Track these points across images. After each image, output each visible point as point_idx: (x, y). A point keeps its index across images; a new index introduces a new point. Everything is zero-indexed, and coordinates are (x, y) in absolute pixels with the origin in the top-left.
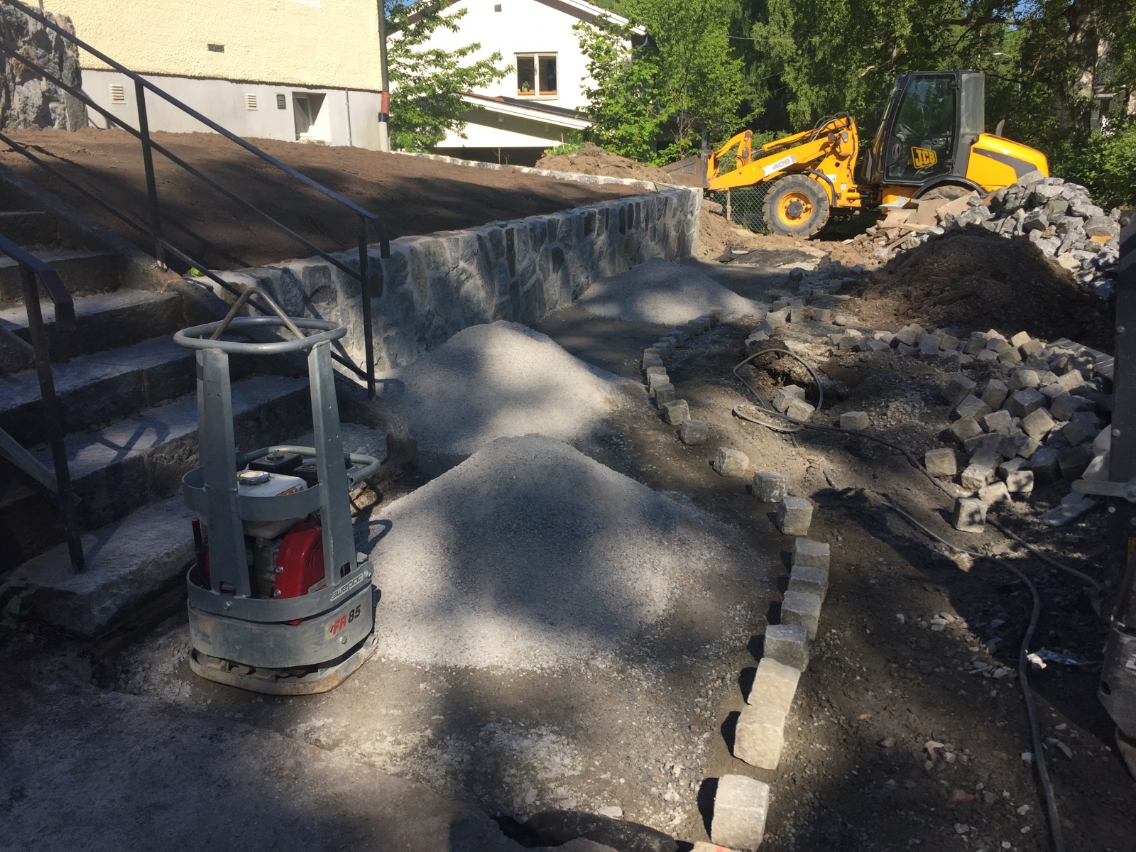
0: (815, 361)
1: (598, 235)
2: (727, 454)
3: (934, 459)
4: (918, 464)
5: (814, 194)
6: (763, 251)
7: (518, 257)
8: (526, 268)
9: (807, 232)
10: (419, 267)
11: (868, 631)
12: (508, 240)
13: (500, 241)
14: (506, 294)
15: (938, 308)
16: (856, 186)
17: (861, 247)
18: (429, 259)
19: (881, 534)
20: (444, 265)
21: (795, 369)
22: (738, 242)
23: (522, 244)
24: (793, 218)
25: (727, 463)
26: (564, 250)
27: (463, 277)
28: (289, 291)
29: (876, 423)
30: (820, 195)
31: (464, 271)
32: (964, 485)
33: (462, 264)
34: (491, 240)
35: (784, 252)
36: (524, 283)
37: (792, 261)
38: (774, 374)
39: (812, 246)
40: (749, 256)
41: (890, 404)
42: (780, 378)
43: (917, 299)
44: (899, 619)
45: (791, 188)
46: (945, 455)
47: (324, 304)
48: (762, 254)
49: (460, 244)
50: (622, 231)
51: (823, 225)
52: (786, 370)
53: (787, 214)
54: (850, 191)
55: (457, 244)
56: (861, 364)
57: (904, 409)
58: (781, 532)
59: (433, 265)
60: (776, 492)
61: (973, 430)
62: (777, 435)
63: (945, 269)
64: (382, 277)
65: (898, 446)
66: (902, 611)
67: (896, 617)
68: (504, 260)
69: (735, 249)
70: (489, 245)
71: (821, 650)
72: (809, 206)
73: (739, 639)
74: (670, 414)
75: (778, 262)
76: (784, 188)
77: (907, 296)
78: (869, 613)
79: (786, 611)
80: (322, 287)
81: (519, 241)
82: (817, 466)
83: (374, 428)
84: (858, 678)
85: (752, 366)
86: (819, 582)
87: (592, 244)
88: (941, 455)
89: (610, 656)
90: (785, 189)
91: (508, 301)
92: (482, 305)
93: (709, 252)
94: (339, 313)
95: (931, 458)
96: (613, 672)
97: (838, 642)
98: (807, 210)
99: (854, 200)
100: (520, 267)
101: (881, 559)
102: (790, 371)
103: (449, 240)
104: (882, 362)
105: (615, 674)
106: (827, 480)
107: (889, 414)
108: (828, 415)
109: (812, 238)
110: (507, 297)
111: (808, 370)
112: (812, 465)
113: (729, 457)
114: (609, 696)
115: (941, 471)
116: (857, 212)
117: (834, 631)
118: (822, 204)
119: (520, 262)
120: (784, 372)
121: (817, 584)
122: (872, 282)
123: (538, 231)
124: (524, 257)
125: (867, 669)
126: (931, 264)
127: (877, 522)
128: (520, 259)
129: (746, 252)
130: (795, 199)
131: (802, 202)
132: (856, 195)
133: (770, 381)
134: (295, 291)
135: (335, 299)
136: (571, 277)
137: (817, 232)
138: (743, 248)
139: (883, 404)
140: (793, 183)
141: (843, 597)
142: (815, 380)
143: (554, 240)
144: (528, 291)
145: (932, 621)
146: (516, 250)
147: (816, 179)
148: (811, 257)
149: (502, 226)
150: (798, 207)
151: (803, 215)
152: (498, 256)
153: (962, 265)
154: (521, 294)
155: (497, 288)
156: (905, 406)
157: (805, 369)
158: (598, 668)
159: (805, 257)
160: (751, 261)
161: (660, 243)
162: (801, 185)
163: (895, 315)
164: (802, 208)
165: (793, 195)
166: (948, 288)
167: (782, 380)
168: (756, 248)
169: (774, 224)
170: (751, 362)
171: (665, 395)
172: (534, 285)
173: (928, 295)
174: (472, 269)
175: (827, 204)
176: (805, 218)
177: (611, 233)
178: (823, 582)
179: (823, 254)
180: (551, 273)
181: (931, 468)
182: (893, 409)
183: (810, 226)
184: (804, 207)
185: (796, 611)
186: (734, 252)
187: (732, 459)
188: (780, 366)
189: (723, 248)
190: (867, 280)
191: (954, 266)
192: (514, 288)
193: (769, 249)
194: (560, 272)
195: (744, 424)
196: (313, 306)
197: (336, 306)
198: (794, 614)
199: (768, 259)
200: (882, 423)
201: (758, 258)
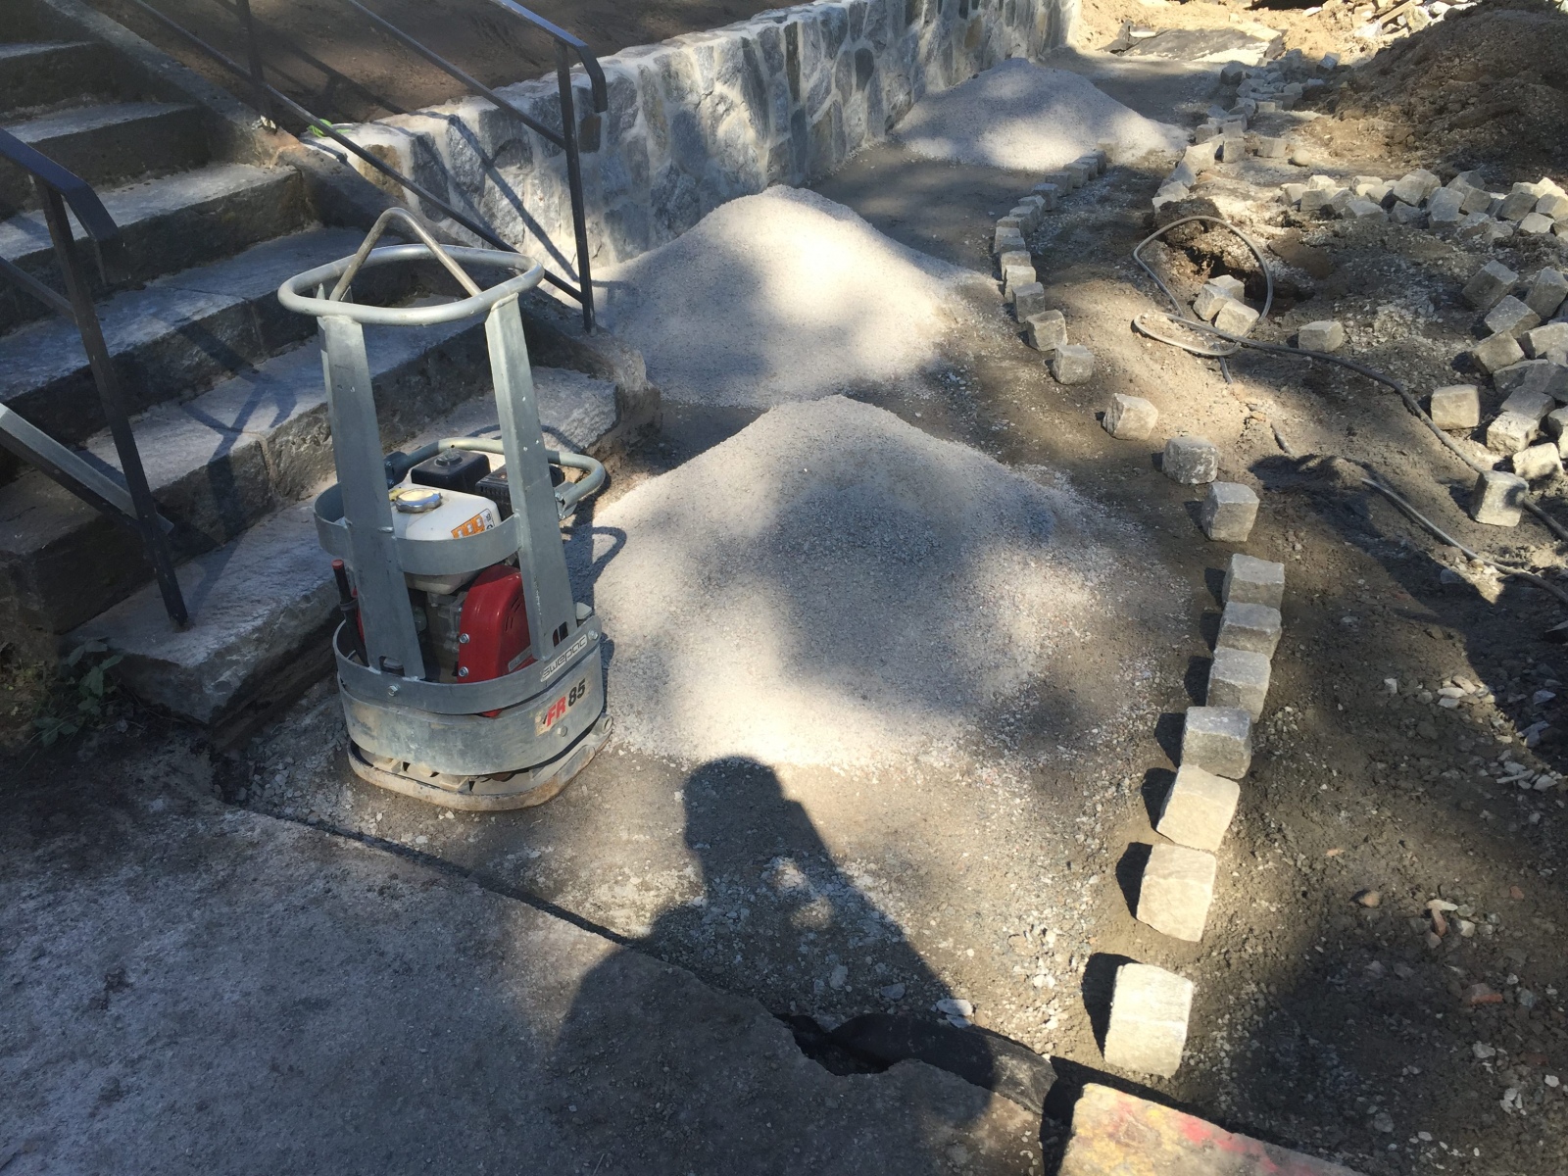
0: (1262, 235)
1: (927, 22)
2: (1126, 405)
3: (1445, 402)
4: (1420, 410)
6: (1180, 31)
7: (804, 69)
8: (816, 86)
10: (654, 98)
11: (1340, 707)
12: (788, 43)
13: (775, 46)
14: (785, 129)
15: (1456, 135)
17: (1333, 21)
18: (669, 84)
19: (1362, 537)
20: (691, 91)
21: (1230, 249)
22: (1141, 17)
23: (810, 47)
25: (1125, 419)
26: (874, 52)
27: (721, 108)
28: (461, 153)
29: (1355, 338)
31: (722, 99)
32: (1489, 445)
33: (720, 88)
34: (763, 45)
35: (1212, 32)
36: (813, 111)
37: (1223, 47)
38: (1196, 257)
39: (1256, 20)
40: (1154, 42)
41: (1379, 308)
42: (1205, 263)
43: (1423, 118)
44: (1389, 687)
46: (1465, 396)
47: (513, 169)
48: (1178, 37)
49: (716, 55)
50: (963, 12)
52: (1217, 251)
55: (711, 56)
56: (1335, 240)
57: (1401, 317)
58: (1207, 536)
59: (675, 93)
60: (1201, 469)
61: (1509, 354)
62: (1199, 361)
63: (1470, 67)
65: (1390, 380)
66: (1397, 673)
67: (1383, 683)
68: (782, 76)
69: (1135, 30)
70: (759, 53)
71: (1268, 740)
73: (1142, 718)
74: (1036, 334)
75: (1201, 50)
77: (1408, 113)
78: (1343, 675)
79: (1218, 681)
80: (509, 141)
81: (805, 43)
82: (1261, 416)
83: (595, 377)
84: (1324, 787)
85: (1162, 244)
86: (1268, 630)
87: (916, 39)
88: (1457, 396)
89: (950, 749)
91: (789, 140)
92: (751, 152)
93: (1096, 36)
94: (537, 182)
95: (1440, 401)
96: (955, 772)
97: (1295, 727)
100: (806, 86)
101: (1361, 582)
102: (1222, 252)
103: (698, 50)
104: (1370, 239)
105: (958, 776)
106: (1277, 439)
107: (1377, 325)
108: (1279, 324)
109: (1255, 7)
110: (788, 135)
111: (1252, 250)
112: (1253, 414)
114: (949, 812)
115: (1455, 421)
117: (1288, 709)
119: (808, 77)
120: (1212, 253)
121: (1265, 633)
122: (1353, 89)
123: (835, 24)
124: (813, 70)
125: (1339, 772)
126: (1450, 59)
127: (1354, 513)
128: (807, 72)
129: (1153, 34)
133: (1191, 267)
134: (469, 152)
135: (529, 161)
136: (884, 94)
138: (1148, 28)
139: (1368, 308)
141: (1302, 647)
142: (1261, 266)
143: (859, 37)
144: (820, 122)
145: (1440, 691)
146: (801, 58)
148: (1253, 39)
149: (779, 20)
152: (774, 70)
153: (1498, 61)
154: (808, 129)
155: (772, 121)
156: (1403, 312)
157: (1246, 249)
158: (933, 768)
159: (1244, 39)
160: (1160, 48)
161: (1022, 28)
163: (1387, 144)
166: (1472, 100)
167: (1208, 266)
168: (1169, 27)
170: (1163, 238)
171: (1030, 301)
172: (828, 113)
173: (1441, 111)
174: (734, 94)
177: (946, 17)
178: (1274, 630)
179: (1274, 34)
180: (853, 92)
181: (1439, 416)
182: (1383, 318)
185: (1233, 682)
186: (1133, 34)
187: (1132, 414)
188: (1208, 243)
189: (1116, 28)
190: (1345, 85)
191: (1486, 62)
192: (798, 120)
193: (1188, 28)
194: (868, 87)
195: (1149, 345)
196: (497, 173)
197: (532, 171)
198: (1229, 685)
199: (1186, 46)
200: (1365, 339)
201: (1170, 45)
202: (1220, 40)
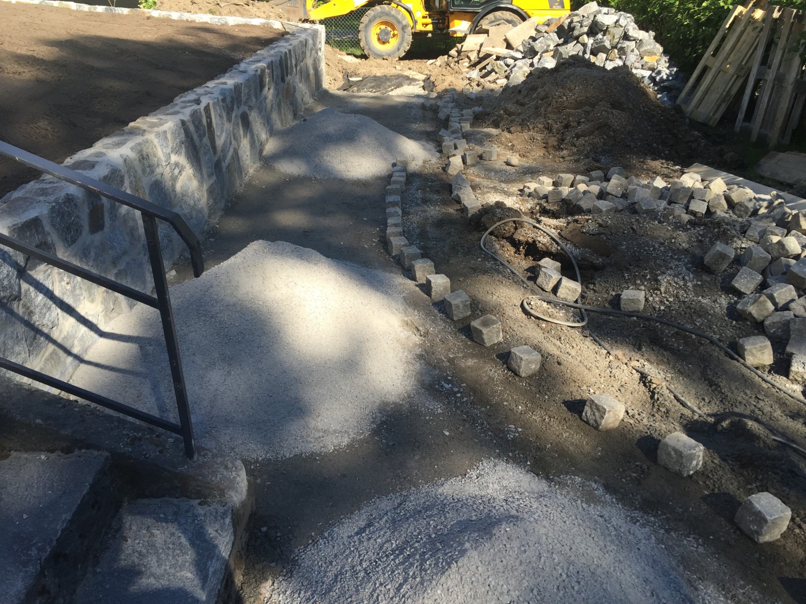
0: (552, 227)
3: (754, 351)
4: (736, 357)
5: (399, 22)
6: (374, 76)
7: (217, 133)
8: (225, 142)
10: (135, 177)
12: (207, 117)
13: (200, 121)
14: (212, 175)
15: (581, 141)
16: (427, 13)
18: (143, 164)
20: (158, 165)
23: (218, 118)
24: (384, 43)
26: (248, 112)
27: (176, 171)
29: (651, 299)
30: (404, 23)
31: (177, 164)
32: (791, 377)
33: (174, 158)
34: (193, 123)
35: (391, 76)
36: (225, 157)
38: (516, 244)
40: (364, 82)
41: (658, 277)
42: (521, 247)
43: (558, 131)
45: (380, 17)
46: (766, 346)
47: (42, 267)
49: (169, 136)
50: (283, 80)
51: (408, 48)
52: (530, 240)
54: (424, 17)
55: (166, 138)
57: (677, 283)
59: (148, 170)
63: (573, 101)
65: (702, 334)
68: (206, 140)
69: (351, 77)
70: (192, 128)
72: (396, 32)
75: (389, 87)
77: (549, 129)
81: (215, 115)
85: (494, 237)
87: (266, 98)
88: (761, 347)
90: (375, 18)
91: (215, 181)
92: (196, 195)
95: (751, 351)
98: (394, 35)
99: (427, 25)
100: (220, 141)
103: (158, 135)
104: (623, 227)
106: (676, 398)
108: (596, 291)
110: (214, 178)
112: (648, 377)
115: (761, 362)
116: (430, 35)
119: (220, 137)
120: (528, 242)
122: (506, 114)
123: (228, 100)
124: (222, 132)
128: (218, 134)
129: (361, 79)
130: (383, 27)
131: (389, 29)
132: (429, 20)
133: (512, 250)
136: (255, 136)
137: (404, 54)
138: (356, 75)
140: (382, 12)
142: (562, 249)
143: (240, 105)
144: (229, 164)
146: (214, 126)
147: (397, 7)
148: (414, 80)
150: (387, 33)
151: (391, 40)
152: (201, 137)
154: (224, 170)
155: (205, 171)
156: (676, 279)
157: (548, 238)
159: (410, 80)
160: (367, 86)
161: (305, 83)
162: (388, 14)
163: (545, 147)
164: (390, 34)
165: (382, 23)
166: (583, 120)
168: (367, 74)
172: (232, 158)
173: (567, 126)
174: (181, 159)
175: (409, 31)
176: (393, 43)
179: (423, 77)
180: (242, 139)
181: (750, 360)
182: (663, 283)
184: (392, 33)
186: (351, 79)
188: (524, 236)
189: (341, 76)
192: (217, 165)
193: (378, 74)
194: (248, 134)
199: (380, 85)
200: (658, 299)
201: (372, 84)
202: (397, 81)
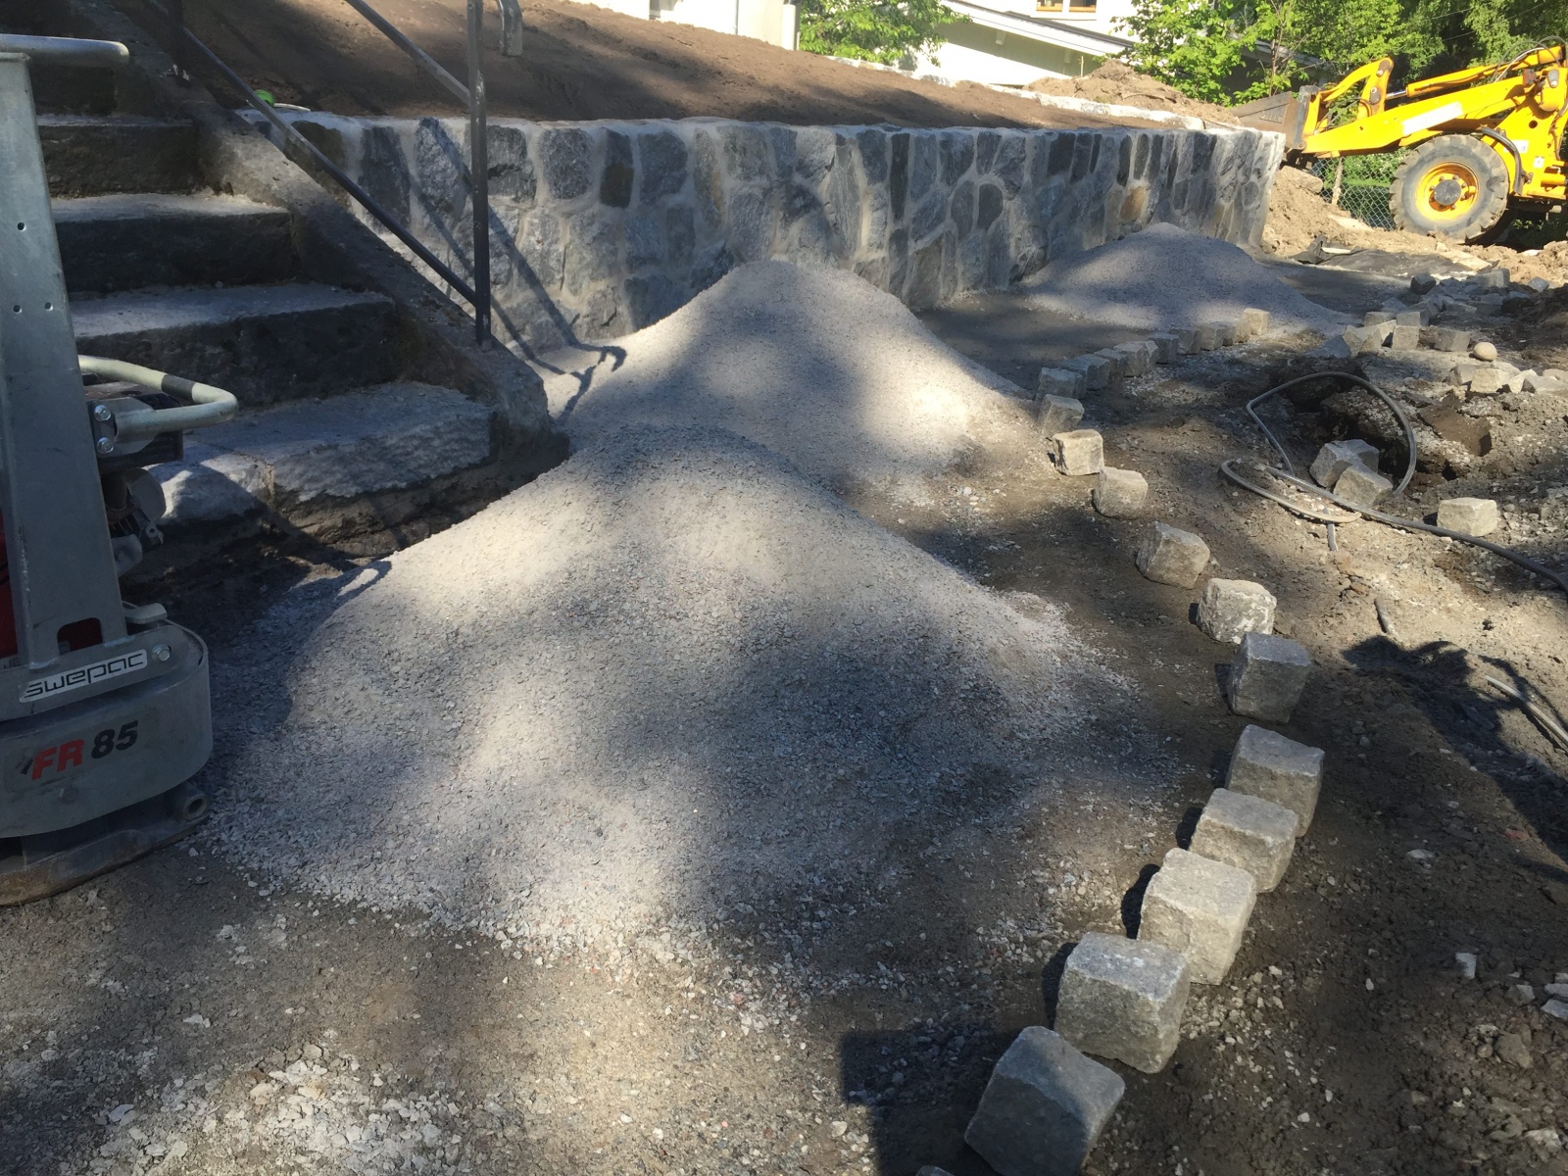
0: (1412, 403)
1: (1075, 177)
2: (1165, 535)
5: (1484, 169)
6: (1378, 251)
7: (913, 187)
9: (1463, 233)
10: (709, 168)
11: (1370, 985)
12: (895, 154)
13: (879, 153)
14: (880, 246)
16: (1562, 163)
18: (734, 158)
19: (1469, 746)
20: (761, 174)
21: (1368, 412)
22: (1337, 233)
23: (923, 164)
24: (1442, 208)
25: (1161, 554)
26: (1005, 193)
27: (798, 202)
28: (432, 161)
29: (1514, 525)
30: (1495, 172)
31: (801, 191)
35: (1413, 256)
36: (918, 235)
38: (1327, 418)
39: (1466, 251)
40: (1351, 258)
41: (1550, 491)
42: (1336, 428)
44: (1461, 967)
45: (1446, 156)
47: (506, 199)
48: (1374, 257)
49: (799, 142)
51: (1492, 222)
52: (1351, 412)
53: (1432, 200)
54: (1549, 170)
58: (1230, 707)
59: (740, 171)
60: (1247, 623)
62: (1298, 522)
64: (631, 172)
66: (1477, 945)
67: (1454, 959)
68: (883, 187)
69: (1329, 246)
70: (856, 155)
71: (1227, 1016)
72: (1472, 189)
73: (1033, 944)
76: (1433, 156)
78: (1387, 934)
79: (1155, 901)
81: (917, 159)
82: (1363, 589)
83: (473, 399)
84: (1305, 1117)
85: (1285, 401)
86: (1269, 840)
89: (693, 935)
90: (1433, 159)
91: (883, 259)
93: (1282, 245)
94: (536, 221)
96: (684, 975)
97: (1279, 1003)
98: (1467, 196)
99: (1554, 186)
100: (913, 205)
101: (1453, 804)
102: (1359, 415)
103: (777, 133)
105: (688, 982)
106: (1379, 618)
107: (1545, 510)
108: (1418, 501)
109: (1469, 242)
110: (885, 253)
111: (1396, 416)
112: (1354, 586)
113: (1168, 542)
116: (1557, 209)
117: (1274, 970)
118: (1496, 188)
120: (1346, 415)
121: (1262, 842)
123: (958, 148)
124: (924, 190)
125: (1338, 1095)
128: (915, 190)
129: (1348, 251)
130: (1448, 177)
131: (1461, 182)
132: (1560, 178)
134: (443, 162)
135: (531, 193)
137: (1479, 233)
138: (1344, 245)
139: (1536, 491)
140: (1451, 148)
141: (1332, 881)
142: (1405, 435)
143: (987, 171)
144: (925, 250)
145: (1549, 988)
146: (910, 175)
147: (1492, 146)
148: (1460, 266)
149: (890, 130)
150: (1452, 189)
152: (874, 178)
157: (1389, 415)
158: (654, 959)
160: (1355, 264)
162: (1463, 152)
164: (1459, 191)
165: (1447, 169)
167: (1340, 430)
168: (1366, 247)
169: (1406, 215)
172: (938, 242)
175: (1505, 188)
176: (1463, 208)
177: (1100, 179)
178: (1280, 840)
179: (1484, 265)
180: (973, 228)
182: (1554, 502)
183: (1469, 222)
185: (1179, 905)
186: (1325, 249)
187: (1172, 548)
188: (1342, 404)
189: (1306, 242)
192: (898, 239)
193: (1388, 250)
194: (992, 228)
195: (1235, 494)
197: (533, 207)
198: (1174, 911)
199: (1383, 266)
200: (1527, 527)
201: (1364, 264)
202: (1422, 264)
